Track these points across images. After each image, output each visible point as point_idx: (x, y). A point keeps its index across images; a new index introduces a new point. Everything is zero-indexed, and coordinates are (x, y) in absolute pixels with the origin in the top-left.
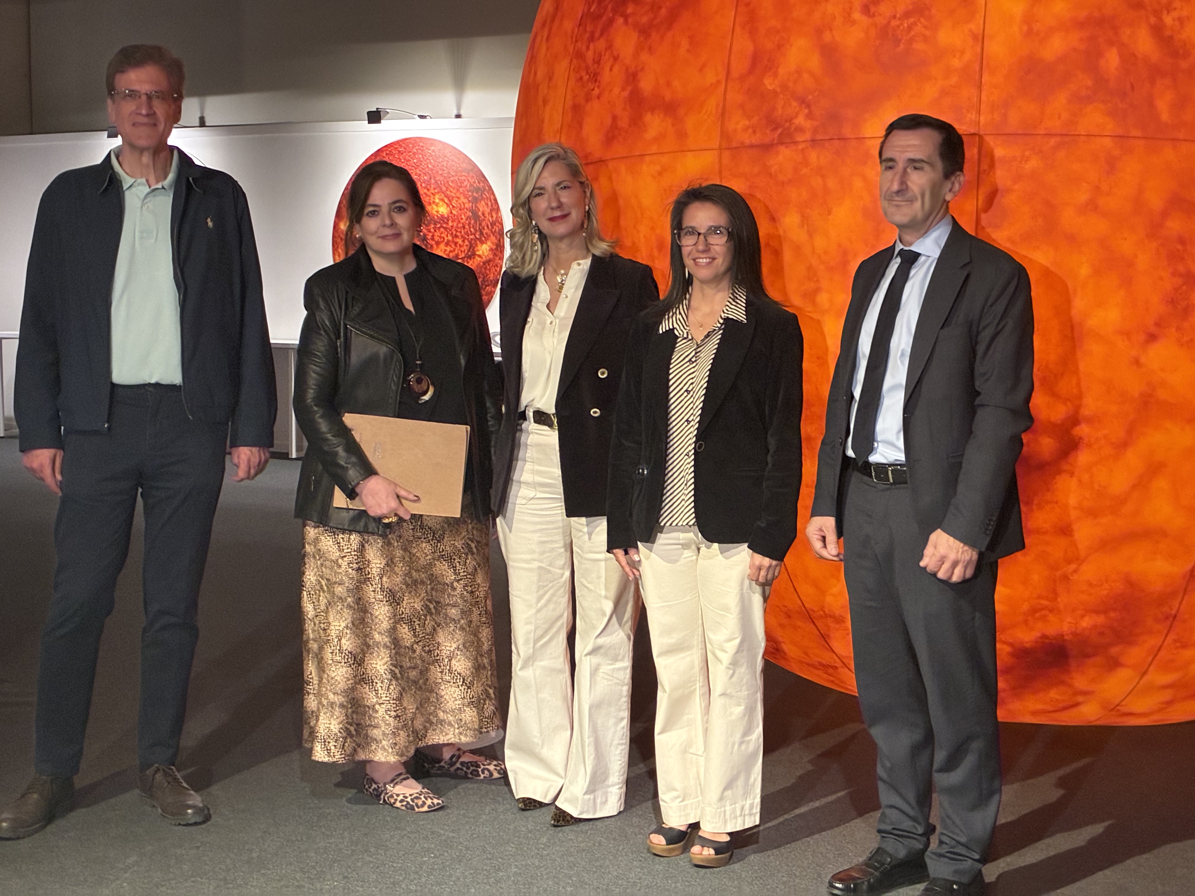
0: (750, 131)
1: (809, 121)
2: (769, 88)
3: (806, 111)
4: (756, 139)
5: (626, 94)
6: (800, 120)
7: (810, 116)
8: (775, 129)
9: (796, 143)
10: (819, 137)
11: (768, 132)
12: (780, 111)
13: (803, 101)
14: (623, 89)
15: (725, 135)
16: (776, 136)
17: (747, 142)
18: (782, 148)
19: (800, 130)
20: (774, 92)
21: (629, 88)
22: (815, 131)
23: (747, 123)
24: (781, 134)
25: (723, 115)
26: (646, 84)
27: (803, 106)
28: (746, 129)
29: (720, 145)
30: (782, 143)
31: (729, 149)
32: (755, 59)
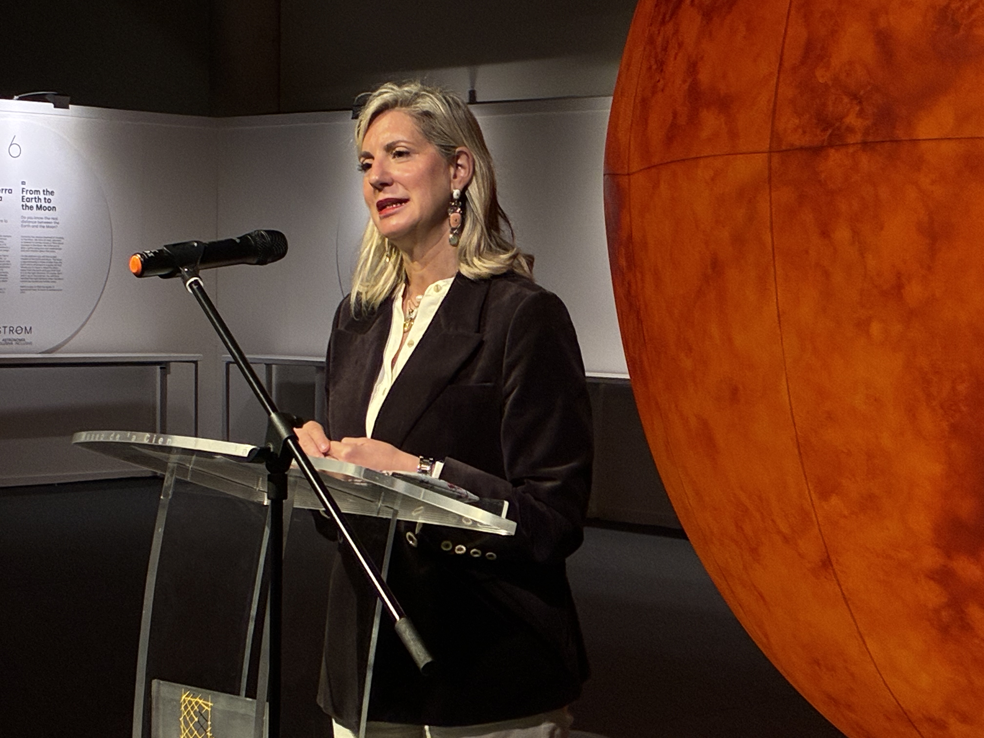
0: (800, 131)
1: (860, 120)
2: (821, 81)
3: (858, 108)
4: (805, 141)
5: (686, 86)
6: (852, 120)
7: (861, 114)
8: (825, 130)
9: (847, 145)
10: (870, 139)
11: (818, 132)
12: (831, 109)
13: (854, 97)
14: (684, 81)
15: (775, 136)
16: (826, 137)
17: (797, 144)
18: (832, 151)
19: (850, 130)
20: (826, 85)
21: (689, 80)
22: (866, 133)
23: (797, 121)
24: (831, 135)
25: (774, 111)
26: (704, 76)
27: (855, 102)
28: (795, 130)
29: (770, 147)
30: (831, 146)
31: (779, 152)
32: (809, 47)
